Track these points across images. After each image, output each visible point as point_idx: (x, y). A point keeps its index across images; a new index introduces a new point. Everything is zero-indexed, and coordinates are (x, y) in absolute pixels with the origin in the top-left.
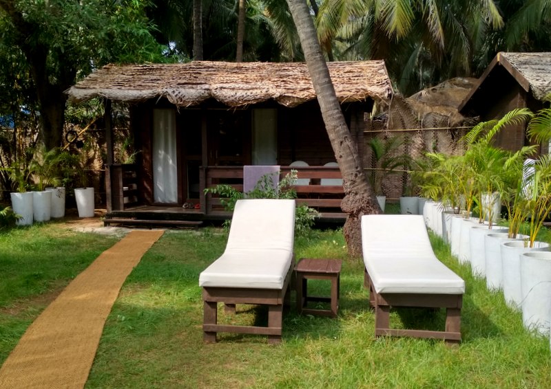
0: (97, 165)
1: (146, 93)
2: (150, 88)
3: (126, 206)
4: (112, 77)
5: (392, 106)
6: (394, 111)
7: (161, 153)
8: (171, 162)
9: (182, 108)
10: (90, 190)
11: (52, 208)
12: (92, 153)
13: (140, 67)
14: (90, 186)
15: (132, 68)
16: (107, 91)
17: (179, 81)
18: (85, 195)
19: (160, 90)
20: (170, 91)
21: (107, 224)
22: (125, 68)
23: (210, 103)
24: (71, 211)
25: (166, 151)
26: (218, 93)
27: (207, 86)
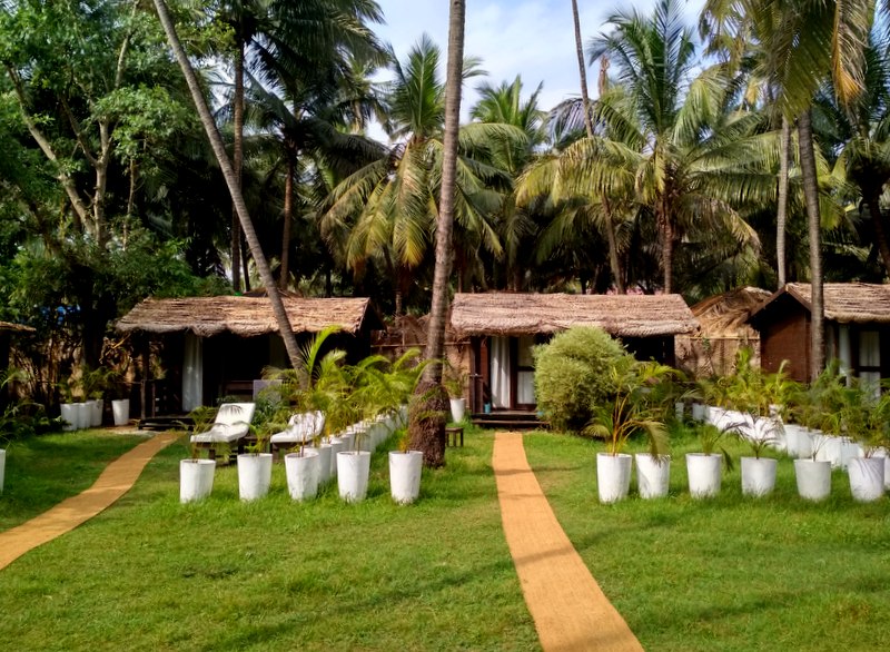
0: (129, 377)
1: (177, 326)
2: (180, 322)
3: (157, 414)
4: (150, 312)
5: (406, 324)
6: (408, 328)
7: (190, 369)
8: (197, 376)
9: (204, 338)
10: (126, 402)
11: (92, 418)
12: (124, 367)
13: (174, 302)
14: (126, 398)
15: (168, 302)
16: (146, 325)
17: (205, 317)
18: (122, 407)
19: (188, 325)
20: (195, 325)
21: (141, 428)
22: (161, 302)
23: (226, 335)
24: (108, 420)
25: (194, 367)
26: (232, 327)
27: (223, 322)
